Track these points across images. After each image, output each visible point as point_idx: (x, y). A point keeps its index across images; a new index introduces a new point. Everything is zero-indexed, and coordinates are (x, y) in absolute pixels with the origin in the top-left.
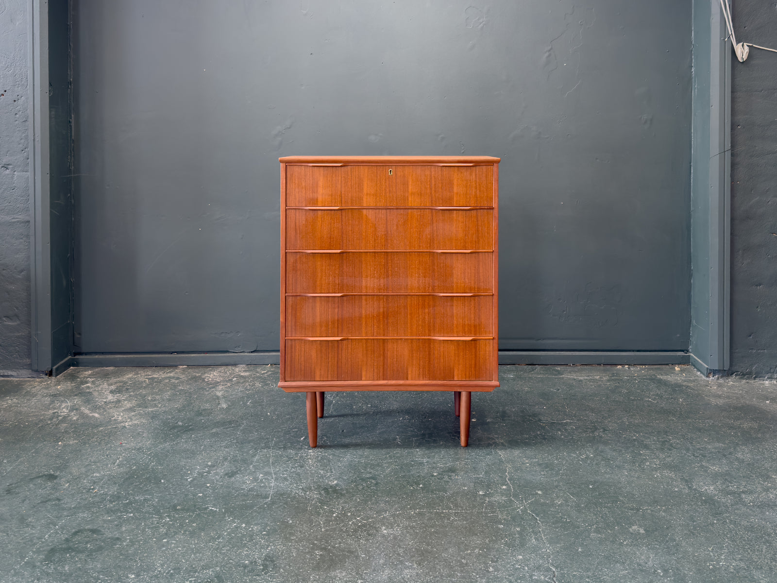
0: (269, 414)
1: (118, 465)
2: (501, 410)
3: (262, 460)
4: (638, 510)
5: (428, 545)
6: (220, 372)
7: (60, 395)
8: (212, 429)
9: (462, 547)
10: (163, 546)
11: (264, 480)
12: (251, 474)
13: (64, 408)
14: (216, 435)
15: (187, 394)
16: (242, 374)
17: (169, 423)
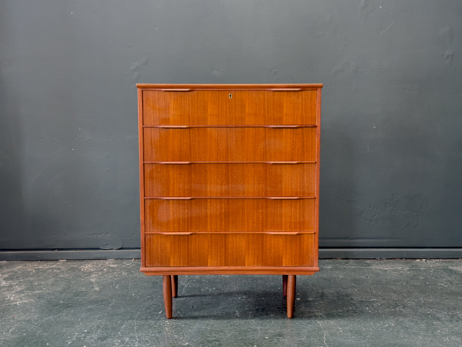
0: (133, 294)
1: (11, 333)
2: (320, 291)
3: (128, 328)
6: (93, 264)
8: (87, 306)
11: (129, 343)
12: (119, 338)
14: (89, 310)
15: (66, 280)
16: (111, 266)
17: (52, 302)
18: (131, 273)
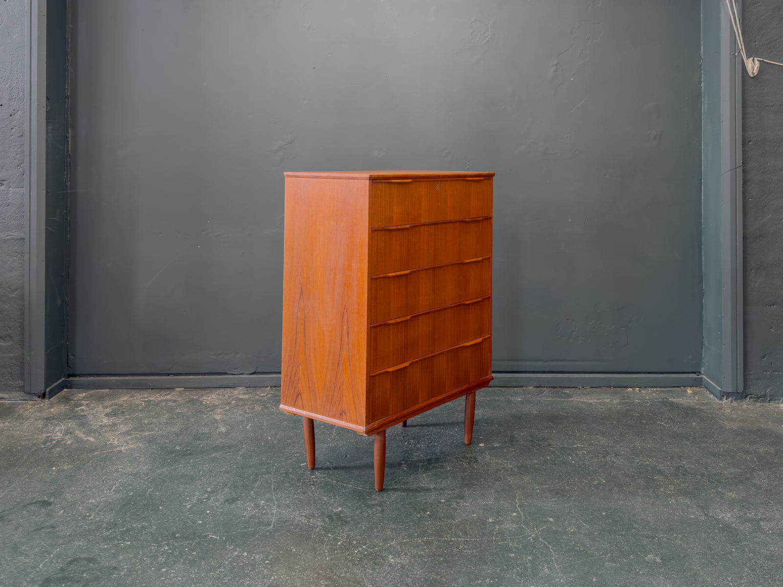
0: (269, 438)
1: (114, 491)
3: (263, 486)
4: (653, 538)
5: (437, 574)
6: (218, 394)
7: (53, 418)
8: (211, 454)
9: (472, 576)
10: (162, 576)
11: (265, 507)
12: (252, 500)
13: (58, 432)
14: (214, 459)
15: (185, 417)
16: (241, 397)
17: (166, 447)
18: (266, 408)
